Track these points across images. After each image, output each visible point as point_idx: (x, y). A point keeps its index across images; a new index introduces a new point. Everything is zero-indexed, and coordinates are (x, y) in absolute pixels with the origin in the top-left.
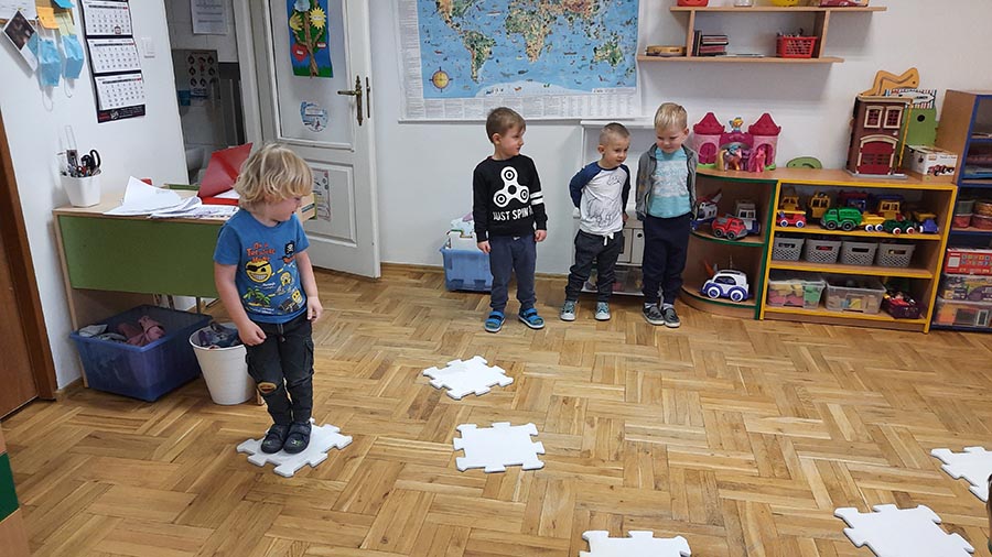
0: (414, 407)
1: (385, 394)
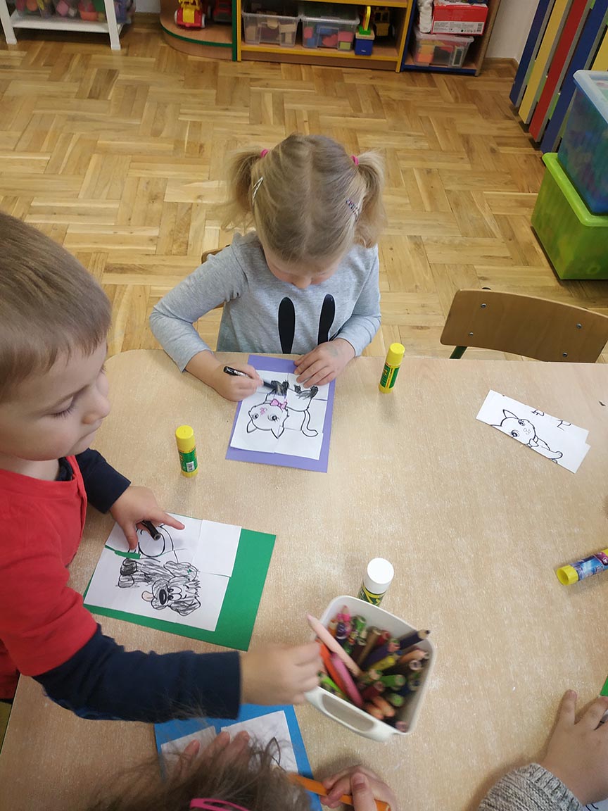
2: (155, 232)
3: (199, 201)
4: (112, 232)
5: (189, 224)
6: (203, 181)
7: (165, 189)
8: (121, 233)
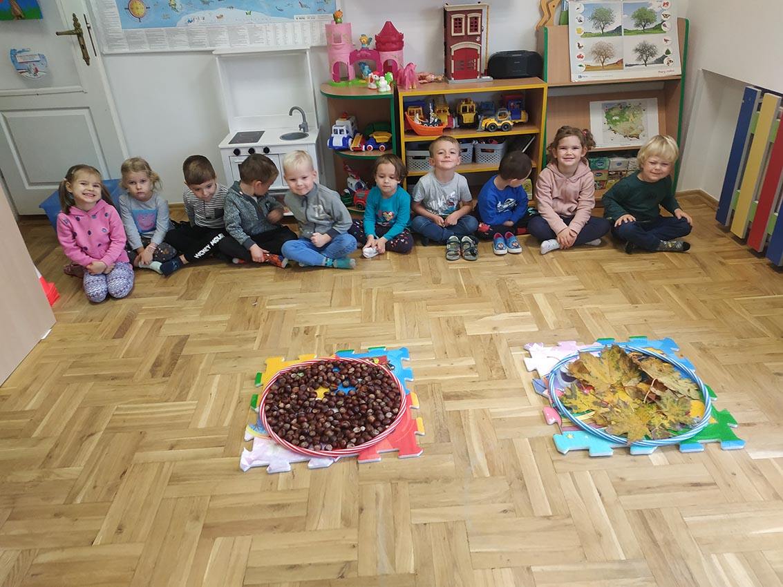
0: (157, 364)
1: (128, 354)
2: (472, 362)
3: (496, 332)
4: (436, 365)
5: (497, 352)
6: (492, 315)
7: (463, 325)
8: (443, 365)
